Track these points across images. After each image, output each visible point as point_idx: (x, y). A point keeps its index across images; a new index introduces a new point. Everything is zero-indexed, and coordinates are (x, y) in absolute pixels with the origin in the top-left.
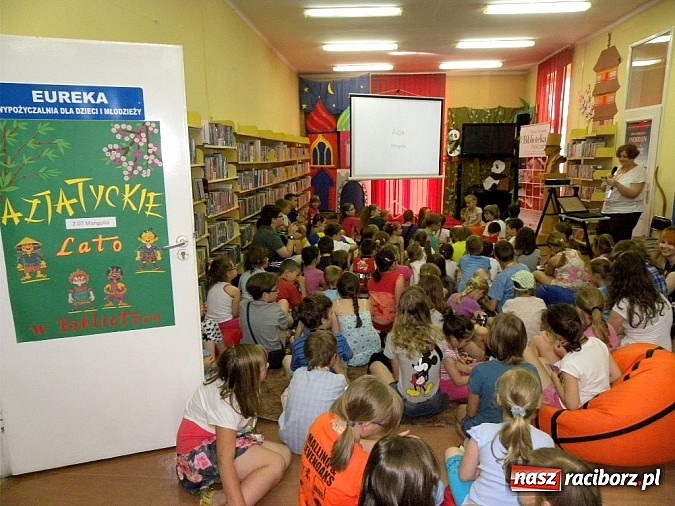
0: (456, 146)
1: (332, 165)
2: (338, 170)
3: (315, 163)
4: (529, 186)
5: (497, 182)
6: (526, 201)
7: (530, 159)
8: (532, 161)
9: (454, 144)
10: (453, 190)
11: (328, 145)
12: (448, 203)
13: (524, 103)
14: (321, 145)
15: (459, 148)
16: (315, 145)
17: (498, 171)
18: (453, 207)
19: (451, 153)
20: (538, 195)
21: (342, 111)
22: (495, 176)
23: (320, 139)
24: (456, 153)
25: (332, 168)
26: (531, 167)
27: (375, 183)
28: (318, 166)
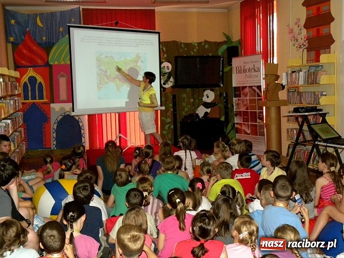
0: (169, 78)
1: (45, 100)
2: (52, 105)
3: (26, 98)
4: (245, 113)
5: (209, 110)
6: (244, 128)
7: (244, 88)
8: (247, 90)
9: (166, 76)
10: (169, 120)
11: (39, 79)
12: (164, 132)
13: (228, 37)
14: (32, 80)
15: (172, 79)
16: (25, 79)
17: (209, 100)
18: (170, 136)
19: (164, 84)
20: (256, 122)
21: (54, 44)
22: (206, 105)
23: (31, 73)
24: (169, 85)
25: (45, 103)
26: (246, 95)
27: (91, 117)
28: (30, 101)
